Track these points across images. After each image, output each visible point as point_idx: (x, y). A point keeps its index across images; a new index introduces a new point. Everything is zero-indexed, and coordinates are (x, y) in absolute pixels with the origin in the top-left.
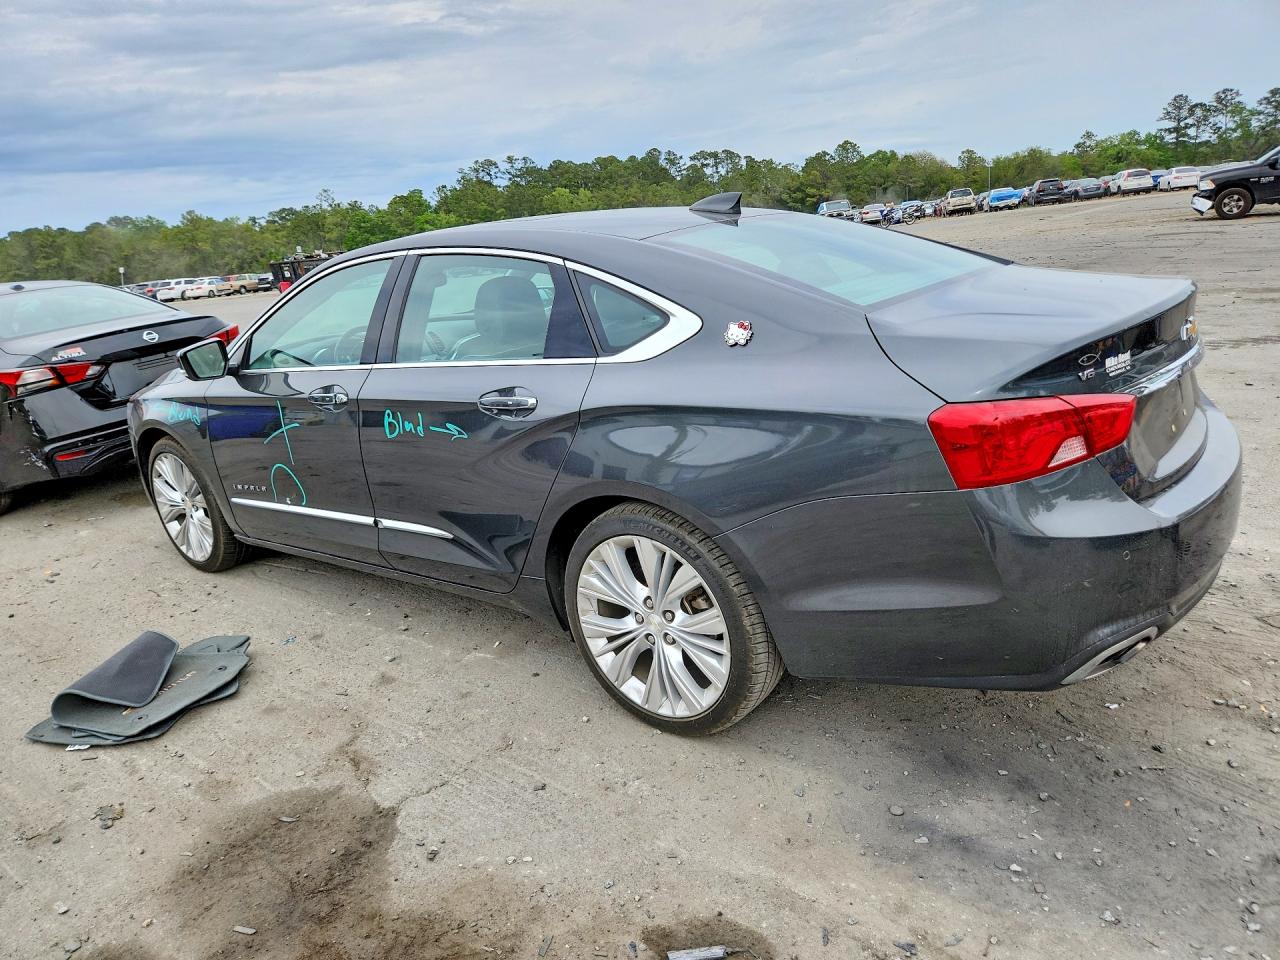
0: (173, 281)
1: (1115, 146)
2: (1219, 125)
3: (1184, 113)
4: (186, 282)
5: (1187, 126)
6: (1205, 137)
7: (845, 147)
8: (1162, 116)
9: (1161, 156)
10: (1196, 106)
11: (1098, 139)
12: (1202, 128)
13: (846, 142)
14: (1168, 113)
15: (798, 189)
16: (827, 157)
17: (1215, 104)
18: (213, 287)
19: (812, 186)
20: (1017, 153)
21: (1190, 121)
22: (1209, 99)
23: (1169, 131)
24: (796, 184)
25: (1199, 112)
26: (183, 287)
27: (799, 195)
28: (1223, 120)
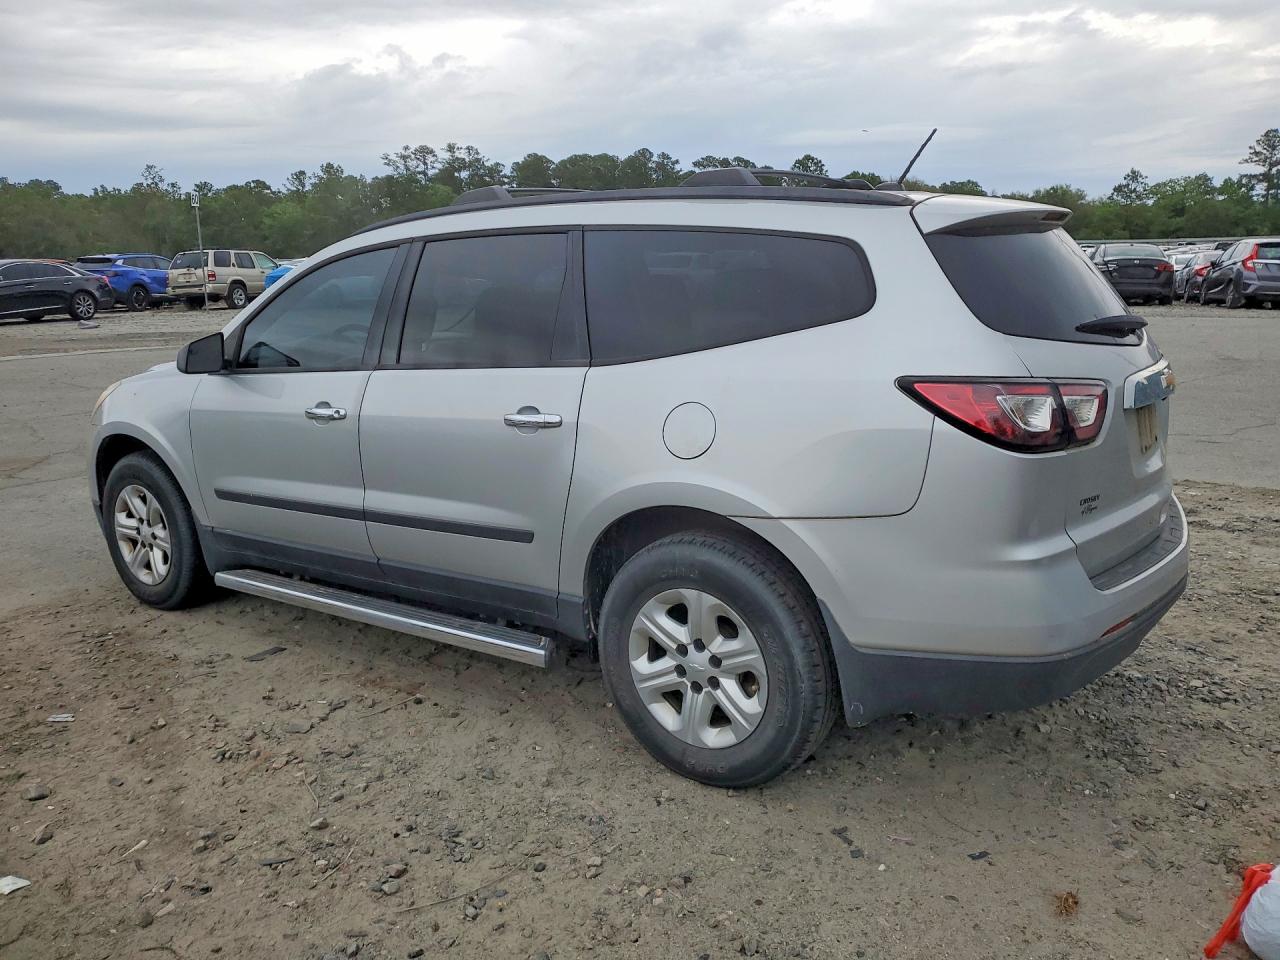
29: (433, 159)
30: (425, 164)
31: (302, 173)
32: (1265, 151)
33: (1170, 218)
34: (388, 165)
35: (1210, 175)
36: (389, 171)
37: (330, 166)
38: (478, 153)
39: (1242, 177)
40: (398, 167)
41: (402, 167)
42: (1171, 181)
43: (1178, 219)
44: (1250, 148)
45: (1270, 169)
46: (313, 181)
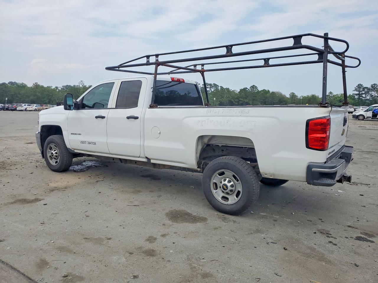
0: (24, 104)
1: (339, 97)
2: (373, 94)
3: (362, 90)
4: (28, 105)
5: (362, 94)
6: (368, 98)
7: (253, 87)
8: (354, 90)
9: (354, 102)
10: (365, 88)
11: (334, 94)
12: (367, 95)
13: (254, 86)
14: (356, 89)
15: (237, 98)
16: (247, 89)
17: (371, 88)
18: (36, 108)
19: (242, 98)
20: (308, 96)
21: (363, 92)
22: (369, 86)
23: (357, 95)
24: (236, 97)
25: (366, 90)
26: (26, 106)
27: (237, 100)
28: (374, 93)
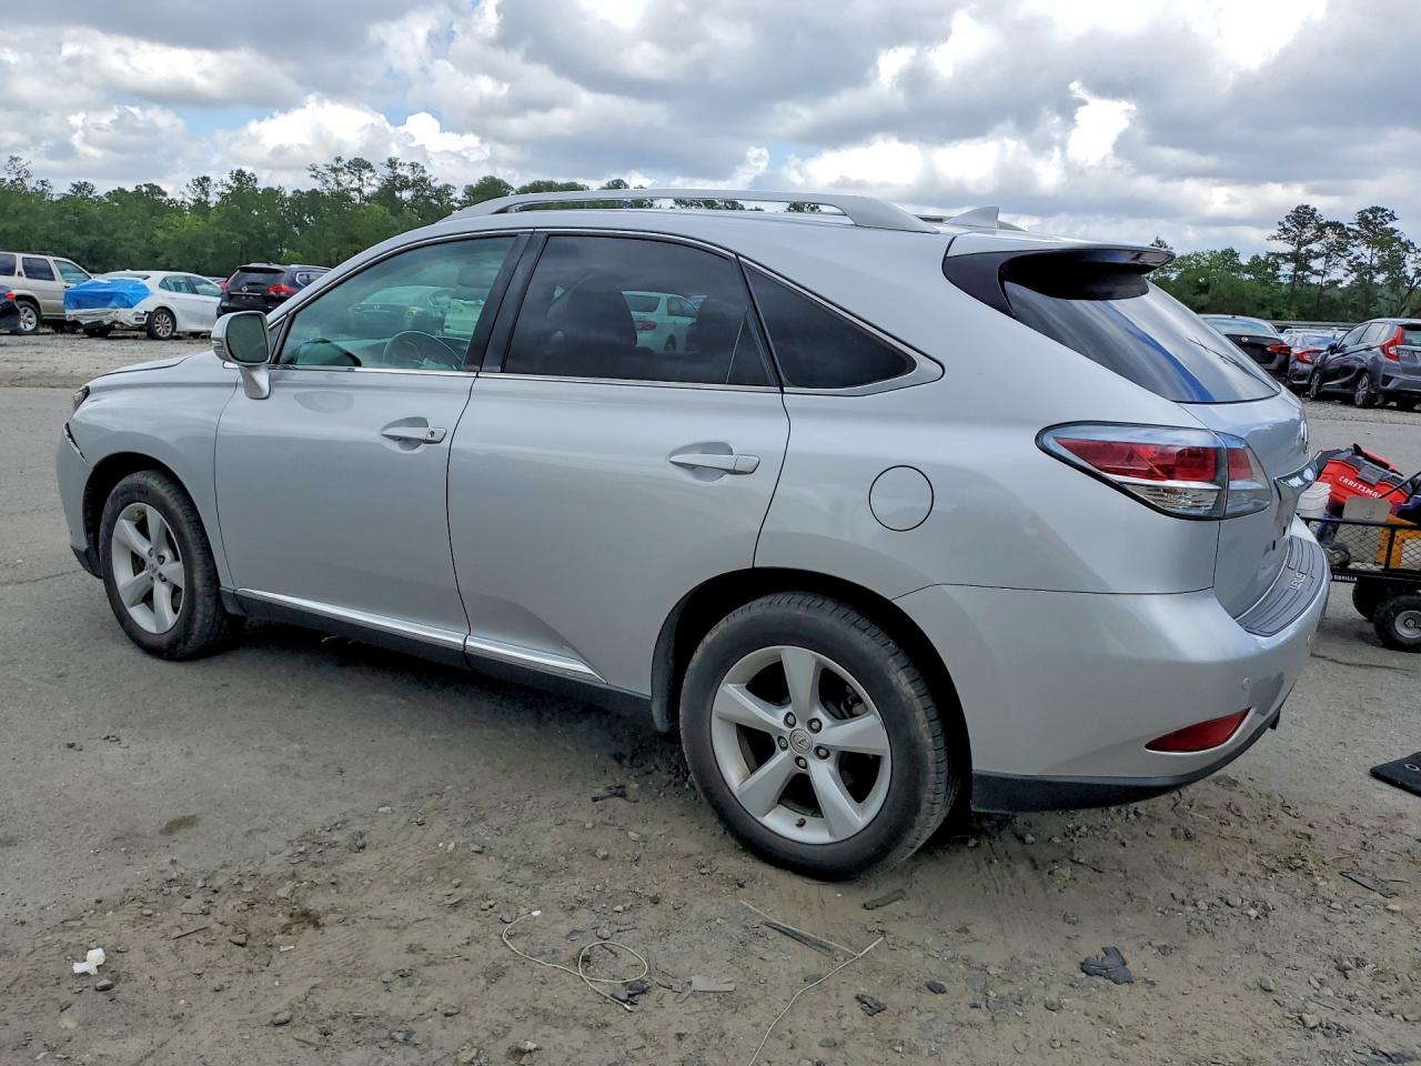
29: (370, 174)
30: (360, 179)
31: (206, 179)
32: (1294, 229)
33: (1195, 294)
34: (316, 177)
35: (1236, 251)
36: (316, 185)
37: (241, 173)
38: (424, 171)
39: (1270, 254)
40: (327, 181)
41: (332, 182)
42: (1196, 254)
43: (1203, 296)
44: (1280, 223)
45: (1299, 248)
46: (220, 189)
